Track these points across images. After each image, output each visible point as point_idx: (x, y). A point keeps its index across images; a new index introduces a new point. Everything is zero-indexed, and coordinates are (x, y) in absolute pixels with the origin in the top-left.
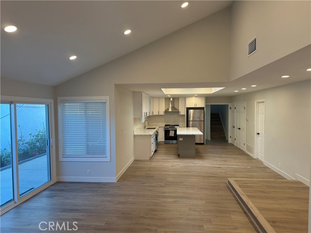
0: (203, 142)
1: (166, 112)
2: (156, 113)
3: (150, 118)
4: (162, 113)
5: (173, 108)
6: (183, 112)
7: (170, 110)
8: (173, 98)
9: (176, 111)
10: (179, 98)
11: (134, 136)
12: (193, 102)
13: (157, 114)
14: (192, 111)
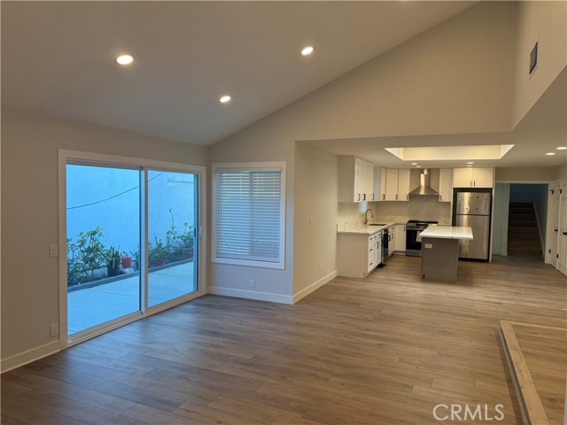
0: (485, 258)
1: (414, 195)
2: (391, 197)
3: (378, 206)
4: (403, 197)
5: (428, 187)
6: (446, 196)
7: (422, 192)
8: (429, 170)
9: (432, 195)
10: (439, 169)
11: (338, 234)
12: (469, 177)
13: (394, 199)
14: (467, 195)
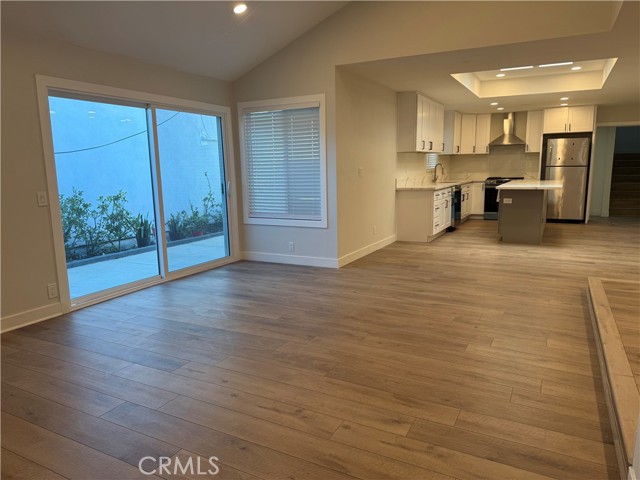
0: (581, 218)
1: (496, 146)
2: (466, 150)
3: (451, 161)
4: (482, 149)
5: (513, 135)
6: (534, 145)
7: (506, 142)
8: (514, 114)
9: (518, 145)
10: (526, 112)
11: (397, 191)
12: (564, 119)
13: (471, 152)
14: (561, 142)
